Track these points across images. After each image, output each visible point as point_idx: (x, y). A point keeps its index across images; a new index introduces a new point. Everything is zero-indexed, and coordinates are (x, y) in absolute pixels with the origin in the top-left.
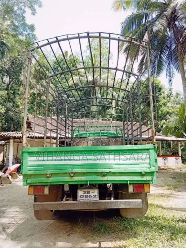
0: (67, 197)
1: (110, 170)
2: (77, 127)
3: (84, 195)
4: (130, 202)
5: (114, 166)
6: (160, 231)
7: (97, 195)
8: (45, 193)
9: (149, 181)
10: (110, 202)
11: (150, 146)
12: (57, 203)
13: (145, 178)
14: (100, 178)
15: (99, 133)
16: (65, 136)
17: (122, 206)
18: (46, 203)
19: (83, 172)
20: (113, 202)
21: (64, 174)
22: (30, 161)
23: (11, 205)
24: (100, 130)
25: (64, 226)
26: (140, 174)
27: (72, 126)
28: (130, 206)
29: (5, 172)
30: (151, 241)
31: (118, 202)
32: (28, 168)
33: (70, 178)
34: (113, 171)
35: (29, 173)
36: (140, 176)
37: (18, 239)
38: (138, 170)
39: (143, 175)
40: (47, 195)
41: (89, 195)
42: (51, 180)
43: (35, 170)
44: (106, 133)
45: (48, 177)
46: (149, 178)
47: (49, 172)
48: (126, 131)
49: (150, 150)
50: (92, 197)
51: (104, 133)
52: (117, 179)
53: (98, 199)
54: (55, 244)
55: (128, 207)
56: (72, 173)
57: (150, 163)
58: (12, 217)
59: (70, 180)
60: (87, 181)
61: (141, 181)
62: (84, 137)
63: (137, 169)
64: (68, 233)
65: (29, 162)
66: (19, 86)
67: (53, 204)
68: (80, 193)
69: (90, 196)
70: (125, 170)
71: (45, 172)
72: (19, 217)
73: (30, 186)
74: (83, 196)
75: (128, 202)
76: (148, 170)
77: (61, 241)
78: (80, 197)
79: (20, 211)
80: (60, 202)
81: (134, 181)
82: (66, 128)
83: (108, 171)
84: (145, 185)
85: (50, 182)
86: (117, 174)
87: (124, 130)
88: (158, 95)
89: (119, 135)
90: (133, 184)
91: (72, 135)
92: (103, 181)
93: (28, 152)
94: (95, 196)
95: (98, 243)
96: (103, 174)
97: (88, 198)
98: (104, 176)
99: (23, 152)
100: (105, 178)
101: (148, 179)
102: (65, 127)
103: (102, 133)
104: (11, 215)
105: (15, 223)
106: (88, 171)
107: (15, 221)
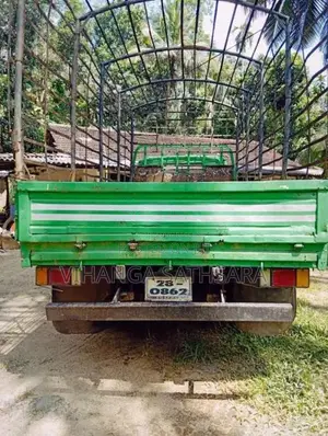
0: (121, 292)
1: (221, 238)
2: (142, 145)
3: (160, 288)
4: (265, 309)
5: (231, 229)
6: (318, 363)
7: (188, 288)
8: (73, 283)
9: (310, 263)
10: (220, 308)
11: (322, 184)
12: (99, 305)
13: (302, 257)
14: (197, 254)
15: (186, 159)
16: (118, 162)
17: (247, 318)
18: (76, 305)
19: (157, 240)
20: (226, 307)
21: (115, 244)
22: (35, 212)
23: (14, 293)
24: (189, 153)
25: (116, 339)
26: (291, 247)
27: (132, 143)
28: (266, 319)
29: (8, 228)
30: (302, 385)
31: (236, 308)
32: (32, 227)
33: (128, 253)
34: (226, 239)
35: (34, 239)
36: (289, 251)
37: (21, 368)
38: (288, 238)
39: (298, 250)
40: (76, 287)
41: (170, 288)
42: (85, 255)
43: (48, 232)
44: (201, 159)
45: (78, 250)
46: (310, 257)
47: (80, 239)
48: (241, 155)
49: (319, 194)
50: (176, 292)
51: (195, 159)
52: (236, 258)
53: (190, 298)
54: (97, 383)
55: (260, 320)
56: (134, 242)
57: (316, 223)
58: (14, 319)
59: (129, 257)
60: (166, 260)
61: (292, 262)
62: (156, 167)
63: (286, 236)
64: (126, 357)
65: (33, 215)
66: (32, 68)
67: (90, 308)
68: (151, 284)
69: (172, 290)
70: (255, 238)
71: (71, 238)
72: (27, 320)
73: (40, 268)
74: (158, 291)
75: (261, 309)
76: (310, 239)
77: (109, 377)
78: (152, 291)
79: (31, 305)
80: (107, 305)
81: (276, 262)
82: (118, 145)
83: (216, 239)
84: (299, 272)
85: (83, 261)
86: (237, 247)
87: (237, 152)
88: (297, 87)
89: (226, 163)
90: (272, 269)
91: (132, 162)
92: (203, 260)
93: (29, 192)
94: (185, 290)
95: (187, 383)
96: (202, 246)
97: (169, 295)
98: (208, 249)
99: (18, 191)
100: (210, 255)
101: (308, 259)
102: (118, 142)
103: (192, 159)
104: (12, 315)
105: (18, 331)
106: (170, 238)
107: (19, 327)
